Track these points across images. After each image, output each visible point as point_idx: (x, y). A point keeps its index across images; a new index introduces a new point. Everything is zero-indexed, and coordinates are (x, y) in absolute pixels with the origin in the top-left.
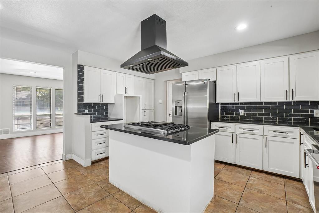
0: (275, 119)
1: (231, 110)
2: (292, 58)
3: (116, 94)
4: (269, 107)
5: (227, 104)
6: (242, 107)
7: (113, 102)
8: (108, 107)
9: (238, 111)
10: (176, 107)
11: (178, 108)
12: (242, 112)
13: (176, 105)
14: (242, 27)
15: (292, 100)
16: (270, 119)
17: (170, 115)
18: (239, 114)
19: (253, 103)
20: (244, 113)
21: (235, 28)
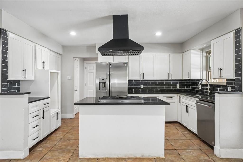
0: (160, 90)
1: (135, 85)
2: (171, 55)
3: (35, 69)
4: (157, 83)
5: (132, 81)
6: (142, 83)
7: (33, 78)
8: (20, 84)
9: (139, 85)
10: (100, 83)
11: (101, 84)
12: (142, 86)
13: (100, 81)
14: (159, 34)
15: (171, 79)
16: (158, 90)
17: (75, 90)
18: (140, 88)
19: (148, 80)
20: (143, 87)
21: (155, 34)
